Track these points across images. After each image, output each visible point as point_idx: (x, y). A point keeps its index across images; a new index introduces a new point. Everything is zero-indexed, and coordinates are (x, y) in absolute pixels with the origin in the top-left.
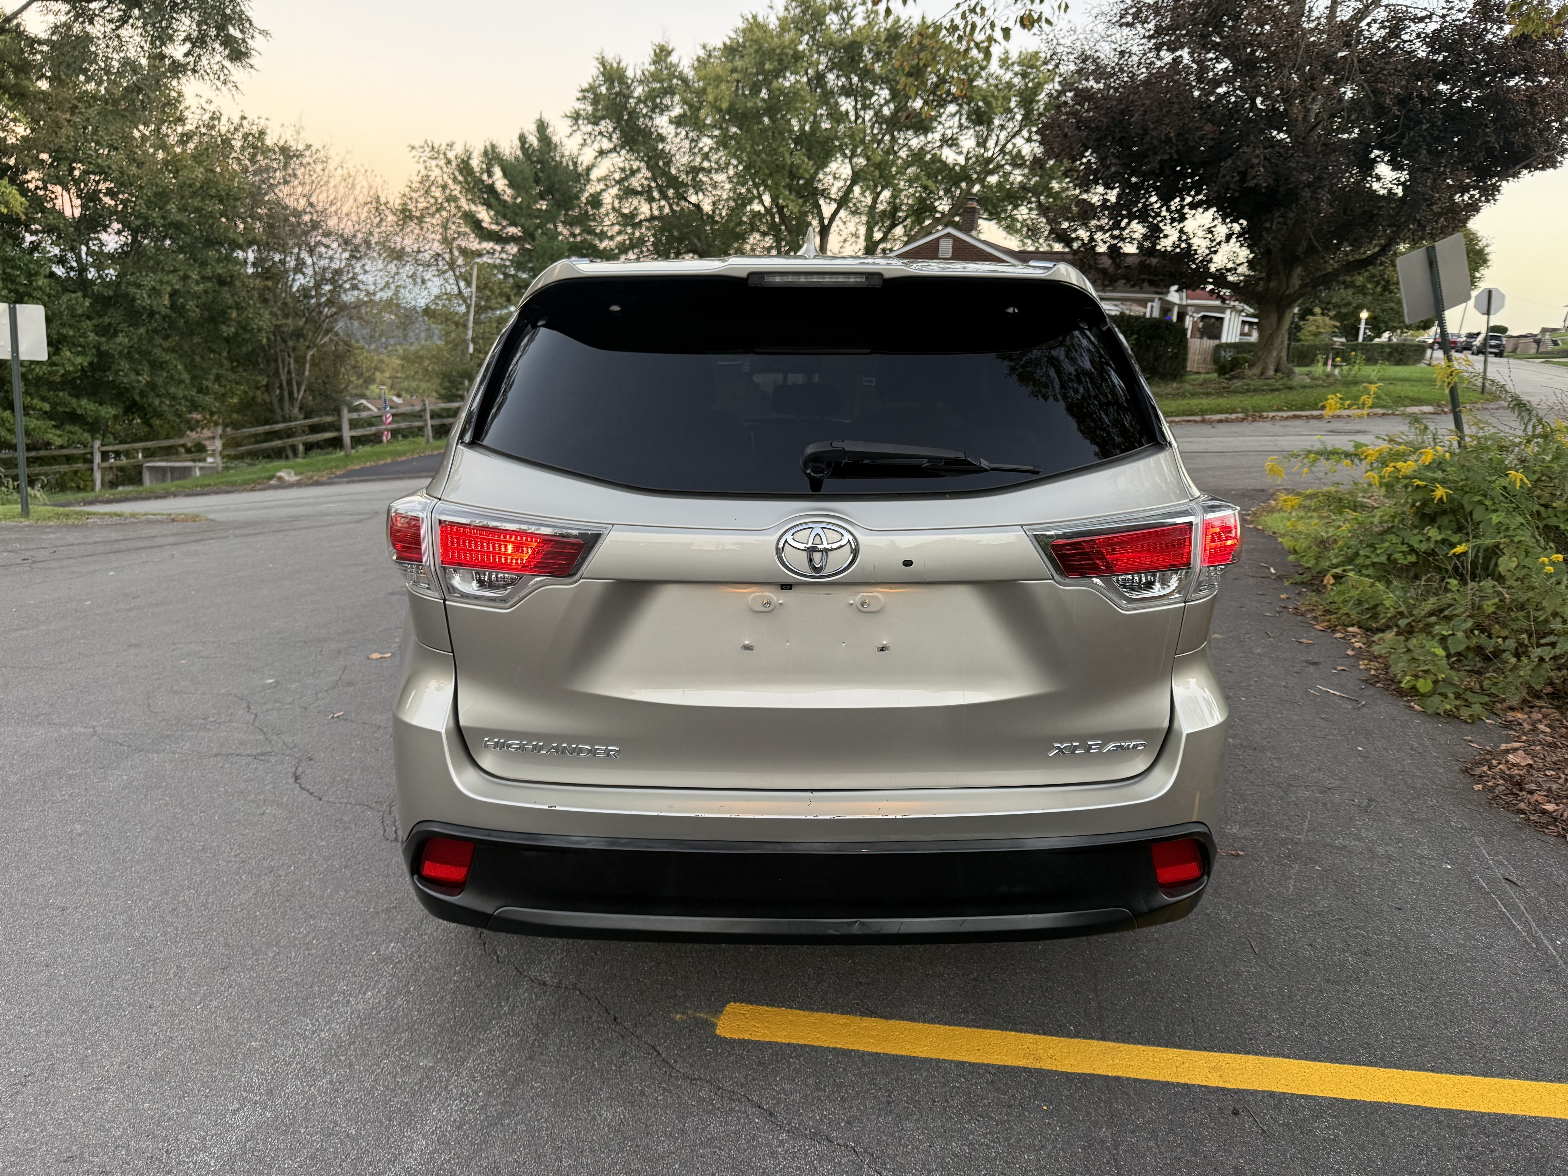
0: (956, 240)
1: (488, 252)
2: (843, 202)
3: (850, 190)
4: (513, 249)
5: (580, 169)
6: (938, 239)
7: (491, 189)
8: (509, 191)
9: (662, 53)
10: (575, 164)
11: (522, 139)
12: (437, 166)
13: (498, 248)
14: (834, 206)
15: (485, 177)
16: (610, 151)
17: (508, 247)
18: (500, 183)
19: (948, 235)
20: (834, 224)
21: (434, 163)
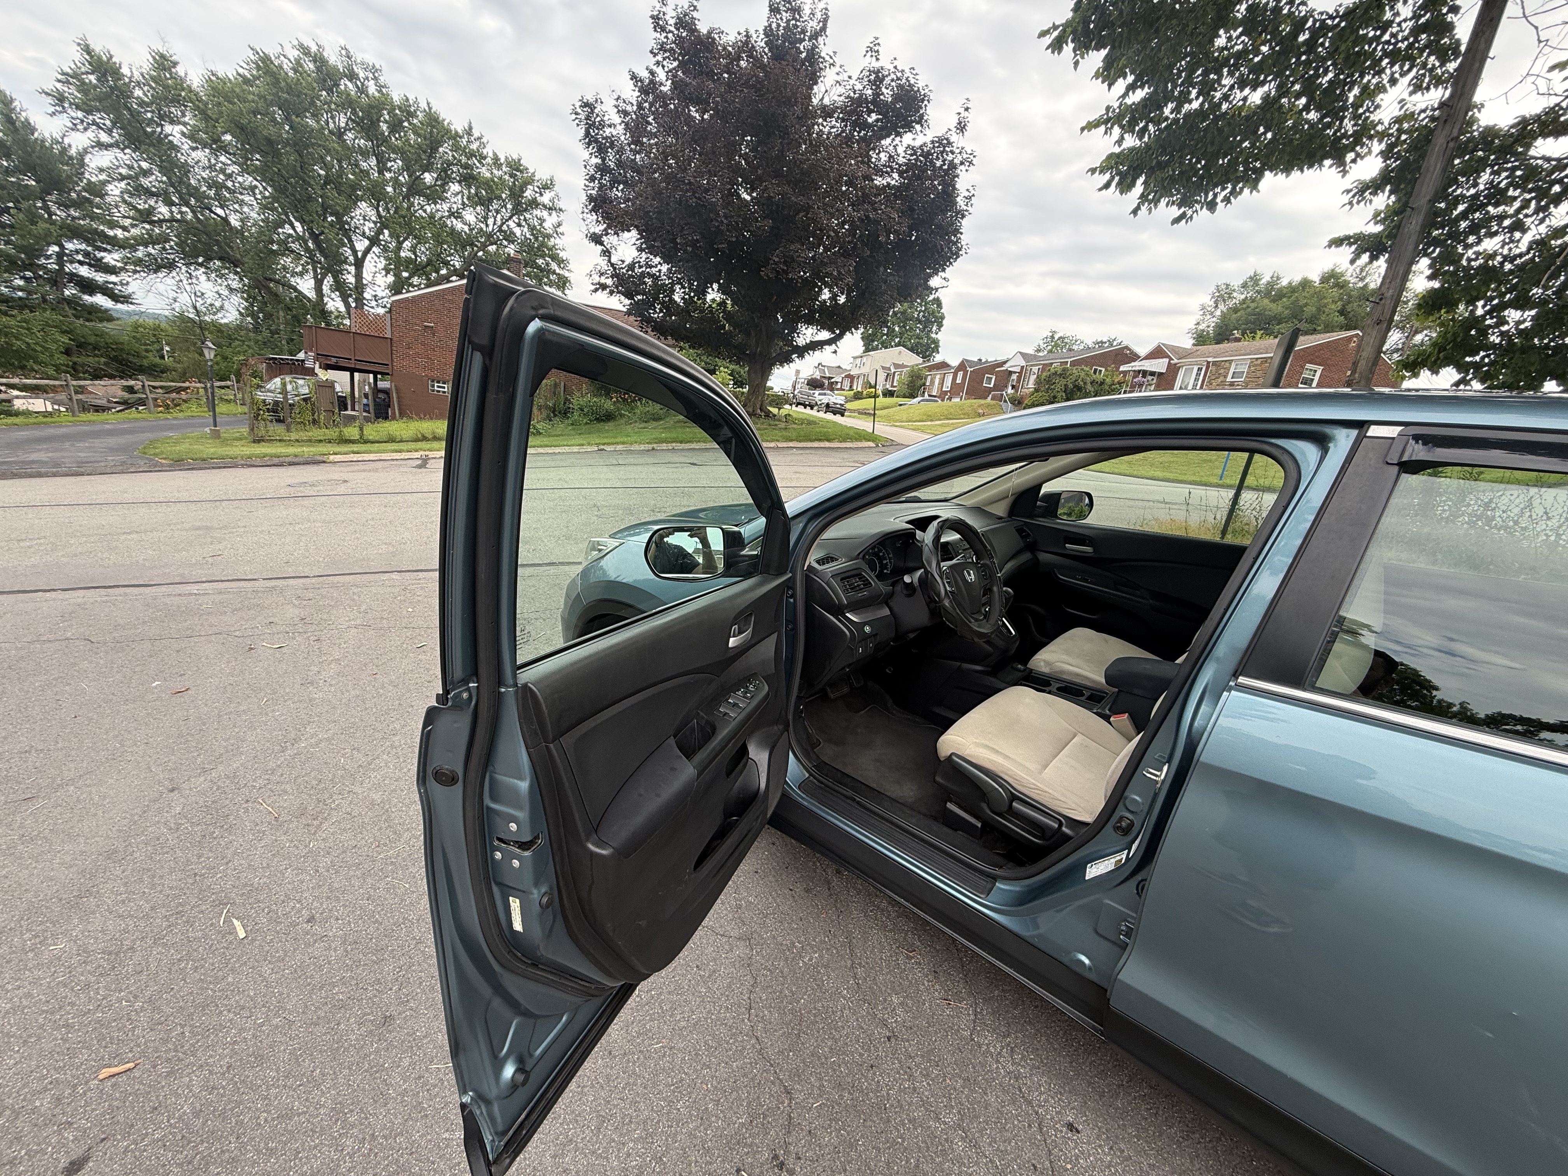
2: (374, 241)
5: (70, 153)
9: (164, 62)
10: (61, 143)
14: (366, 242)
20: (367, 259)
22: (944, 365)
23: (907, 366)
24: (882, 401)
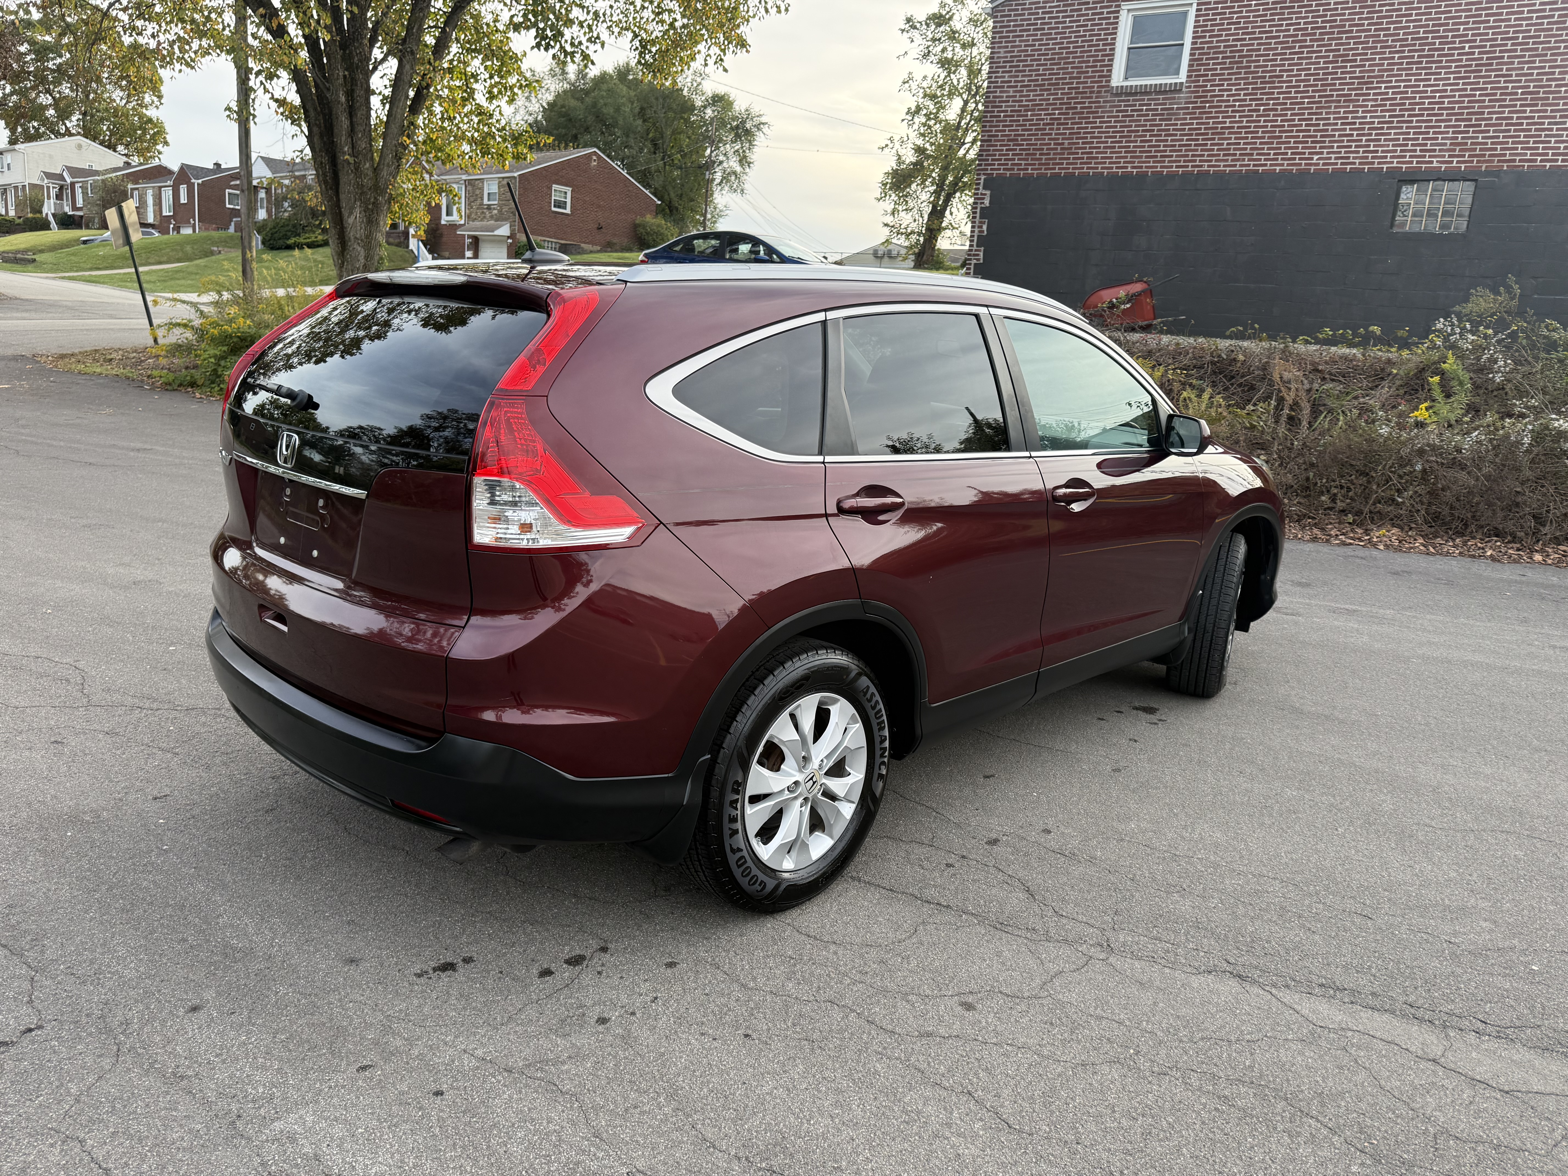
22: (162, 172)
23: (97, 173)
24: (55, 235)
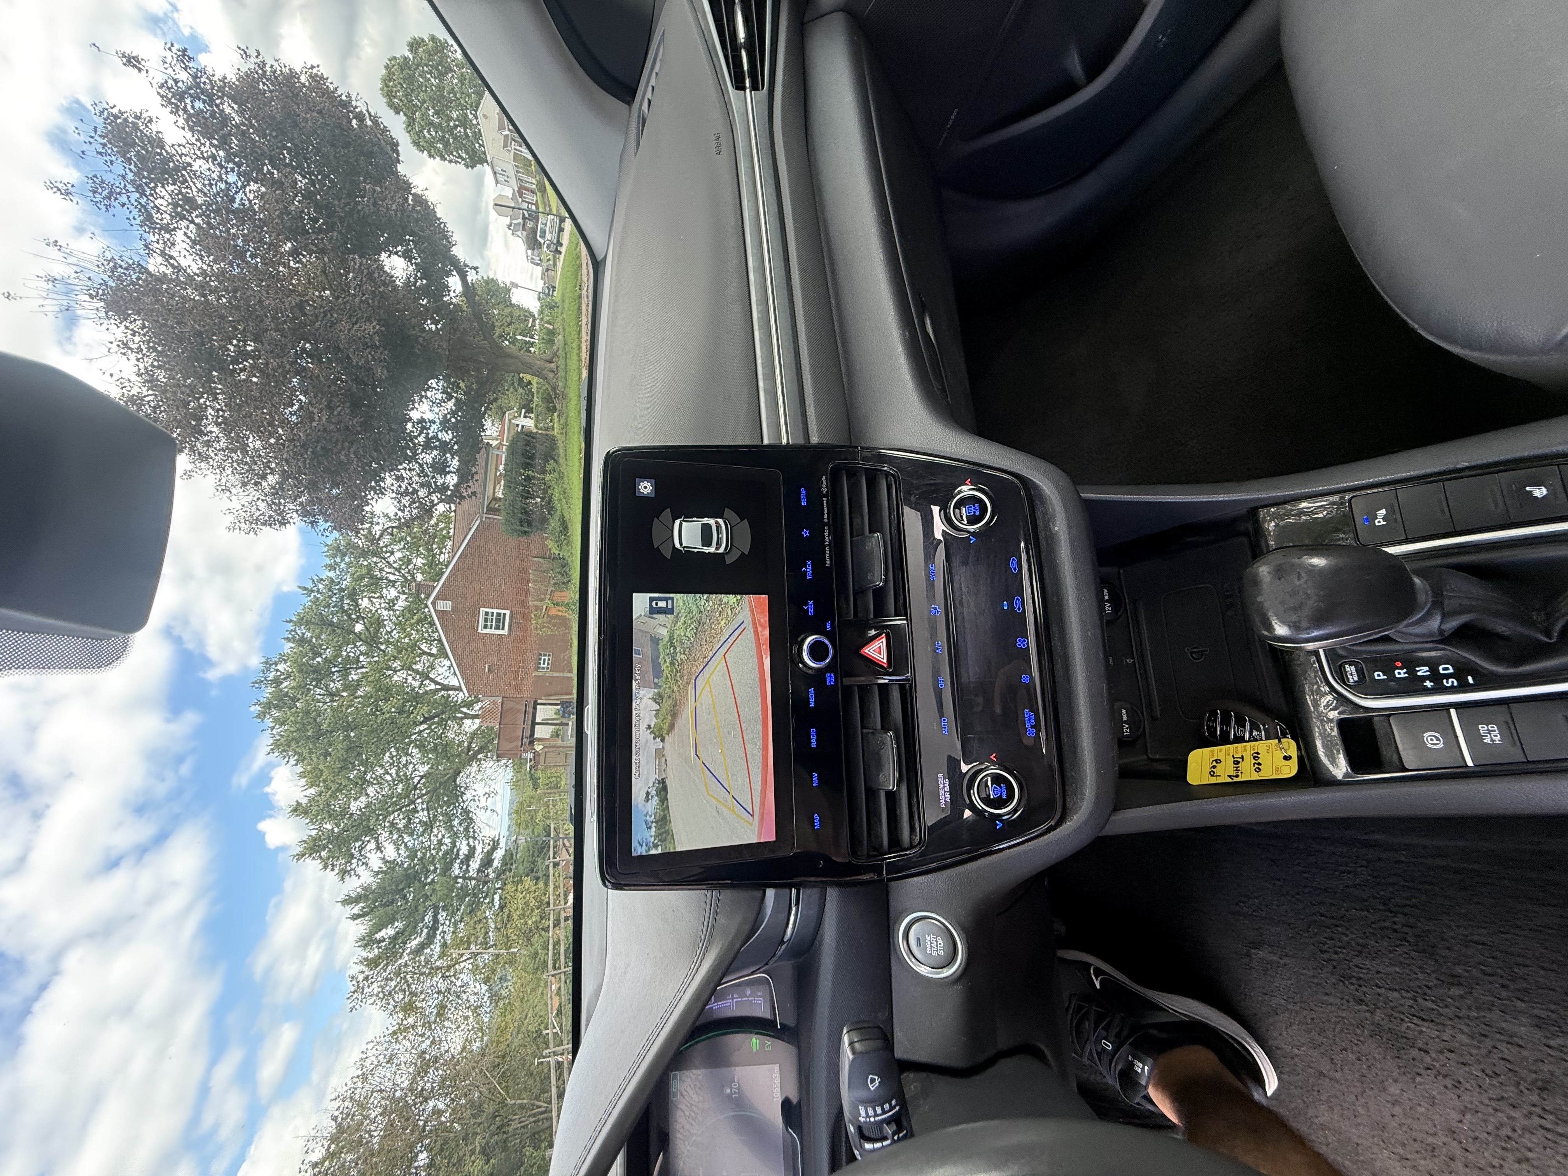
0: (437, 598)
1: (443, 937)
2: (425, 676)
3: (417, 672)
4: (442, 916)
5: (385, 869)
6: (435, 611)
7: (394, 939)
8: (396, 924)
9: (298, 810)
10: (378, 873)
11: (355, 917)
12: (369, 987)
13: (441, 928)
14: (427, 682)
15: (383, 944)
16: (377, 841)
17: (441, 919)
18: (388, 932)
19: (434, 603)
20: (441, 682)
21: (366, 990)
